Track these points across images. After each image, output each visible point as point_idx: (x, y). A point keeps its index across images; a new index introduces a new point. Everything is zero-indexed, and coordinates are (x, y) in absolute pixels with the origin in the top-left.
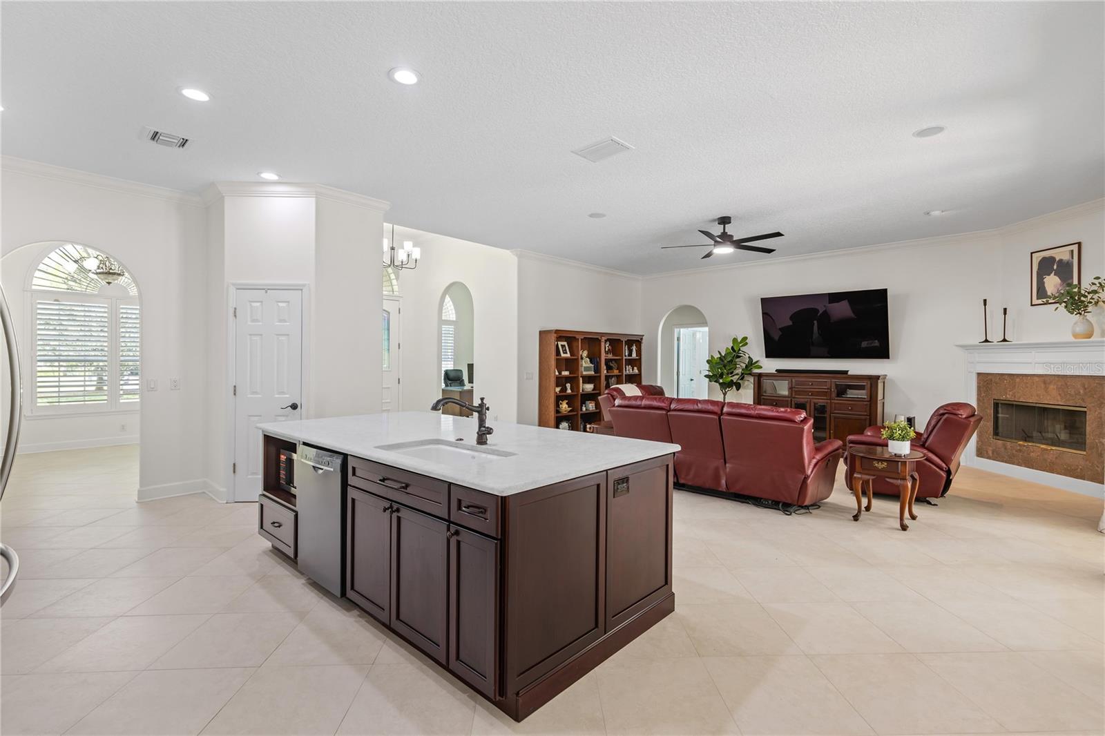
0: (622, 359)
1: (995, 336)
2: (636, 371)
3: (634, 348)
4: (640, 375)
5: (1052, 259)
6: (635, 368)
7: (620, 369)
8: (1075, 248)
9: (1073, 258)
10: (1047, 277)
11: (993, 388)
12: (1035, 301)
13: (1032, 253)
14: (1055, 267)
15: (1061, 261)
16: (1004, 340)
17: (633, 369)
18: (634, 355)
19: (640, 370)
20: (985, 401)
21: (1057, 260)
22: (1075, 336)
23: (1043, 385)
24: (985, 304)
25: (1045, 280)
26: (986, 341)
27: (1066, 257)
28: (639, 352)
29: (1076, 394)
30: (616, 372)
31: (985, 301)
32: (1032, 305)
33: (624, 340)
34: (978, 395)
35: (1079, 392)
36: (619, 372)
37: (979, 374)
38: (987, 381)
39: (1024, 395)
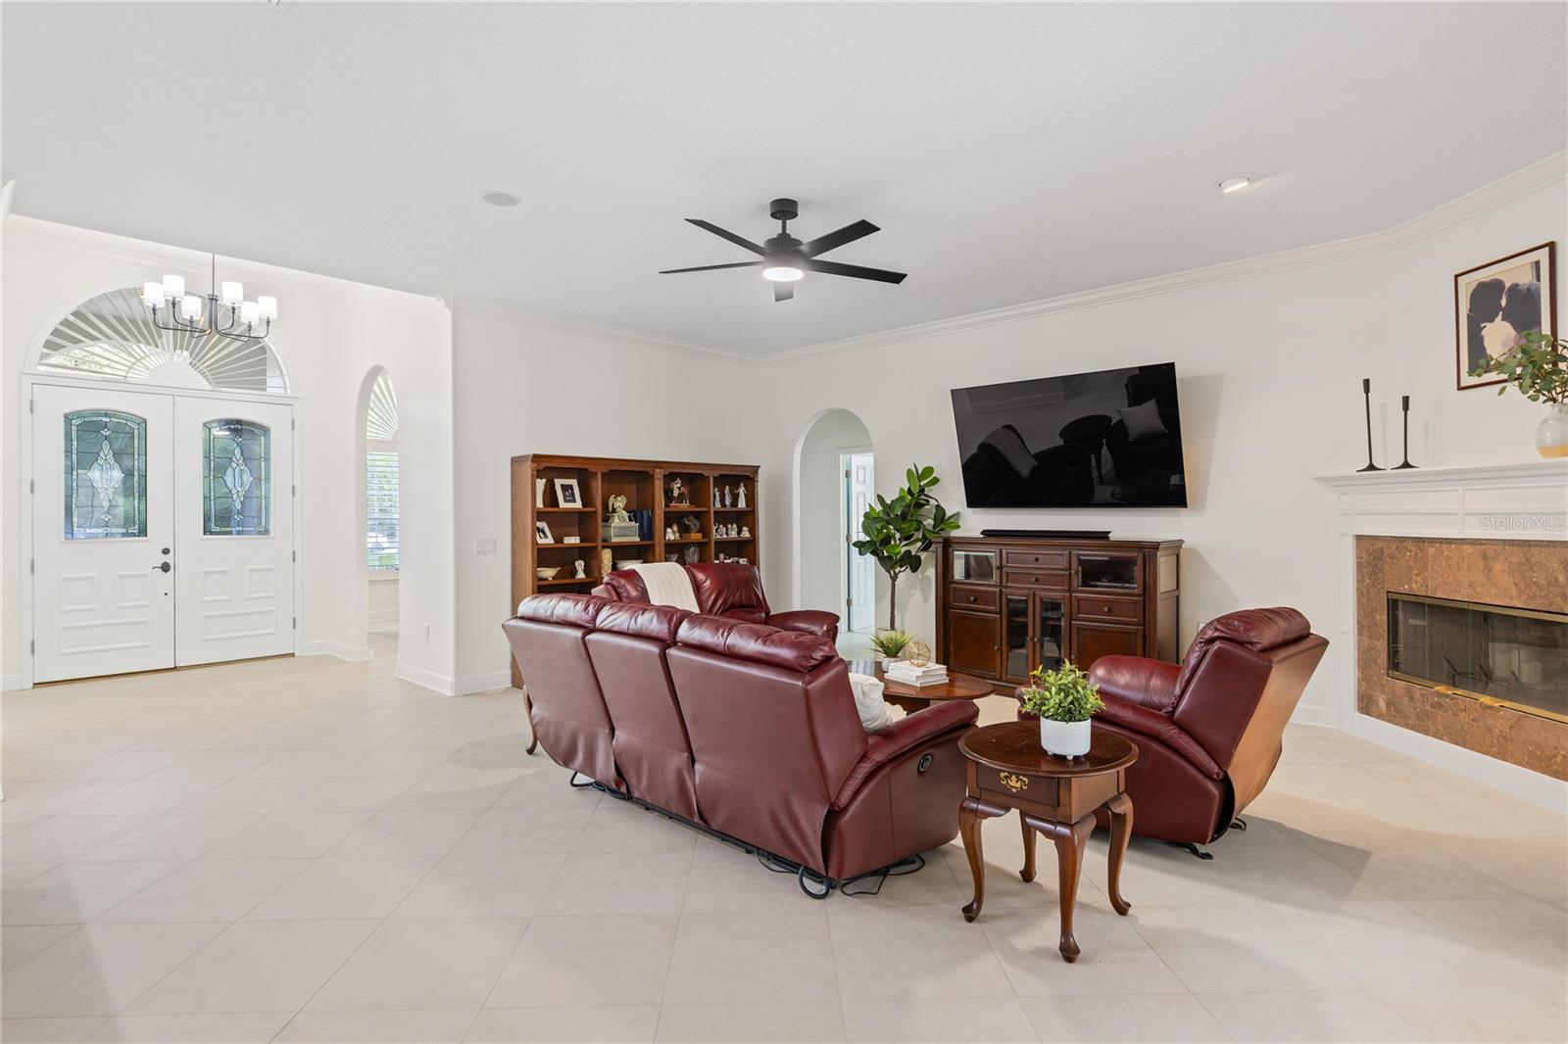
0: (709, 511)
1: (1388, 456)
2: (746, 534)
3: (742, 491)
4: (752, 542)
5: (1496, 286)
6: (745, 528)
7: (704, 530)
8: (1543, 256)
9: (1538, 279)
10: (1487, 324)
11: (1386, 567)
12: (1466, 380)
13: (1456, 277)
14: (1504, 302)
15: (1515, 287)
16: (1406, 465)
17: (739, 533)
18: (742, 504)
19: (753, 531)
20: (1372, 595)
21: (1507, 285)
22: (1545, 450)
23: (1481, 564)
24: (1367, 390)
25: (1484, 332)
26: (1371, 467)
27: (1525, 279)
28: (751, 498)
29: (1549, 583)
30: (696, 536)
31: (1367, 383)
32: (1460, 388)
33: (711, 475)
34: (1358, 581)
35: (1557, 580)
36: (703, 537)
37: (1359, 538)
38: (1374, 554)
39: (1445, 584)
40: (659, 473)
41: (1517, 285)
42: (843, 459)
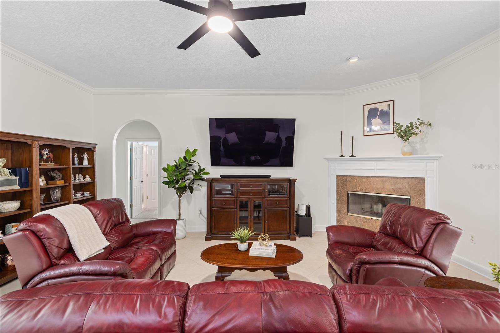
0: (69, 167)
1: (347, 154)
2: (88, 179)
3: (85, 156)
4: (93, 183)
5: (377, 109)
6: (87, 176)
7: (66, 178)
8: (391, 103)
9: (389, 109)
10: (373, 119)
11: (348, 184)
13: (364, 106)
14: (379, 114)
15: (382, 111)
16: (352, 156)
17: (84, 178)
18: (86, 163)
19: (93, 177)
20: (342, 192)
21: (380, 110)
22: (403, 153)
24: (341, 134)
25: (372, 121)
26: (342, 156)
27: (385, 108)
28: (91, 160)
29: (403, 188)
30: (60, 183)
31: (341, 132)
32: (364, 136)
33: (71, 147)
34: (337, 188)
35: (406, 187)
36: (65, 183)
37: (337, 176)
38: (342, 181)
39: (369, 189)
40: (36, 144)
41: (383, 110)
42: (129, 143)
